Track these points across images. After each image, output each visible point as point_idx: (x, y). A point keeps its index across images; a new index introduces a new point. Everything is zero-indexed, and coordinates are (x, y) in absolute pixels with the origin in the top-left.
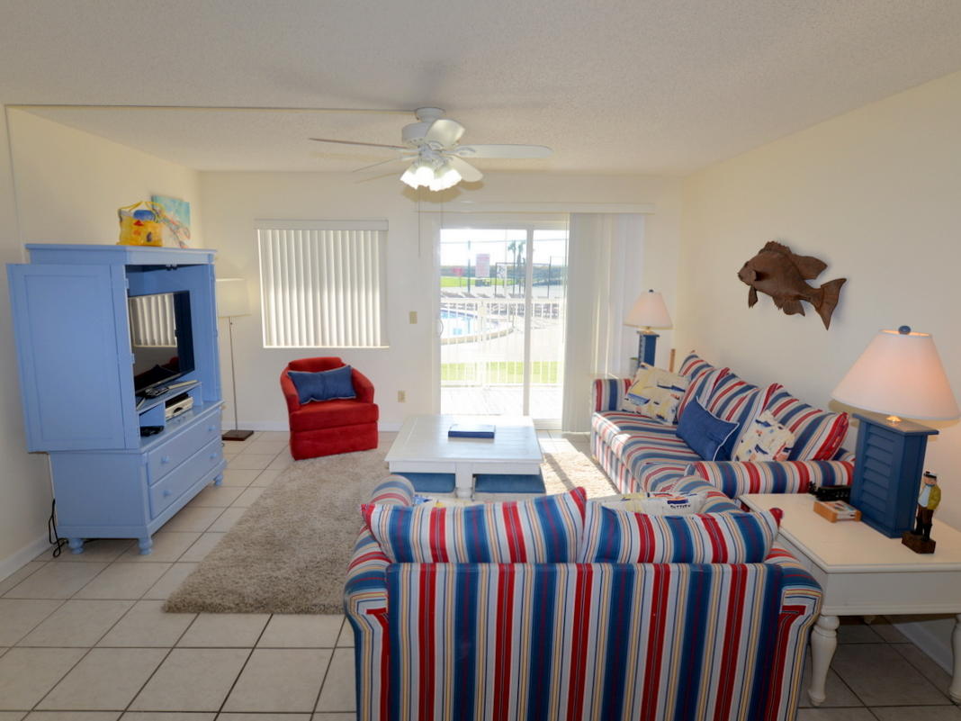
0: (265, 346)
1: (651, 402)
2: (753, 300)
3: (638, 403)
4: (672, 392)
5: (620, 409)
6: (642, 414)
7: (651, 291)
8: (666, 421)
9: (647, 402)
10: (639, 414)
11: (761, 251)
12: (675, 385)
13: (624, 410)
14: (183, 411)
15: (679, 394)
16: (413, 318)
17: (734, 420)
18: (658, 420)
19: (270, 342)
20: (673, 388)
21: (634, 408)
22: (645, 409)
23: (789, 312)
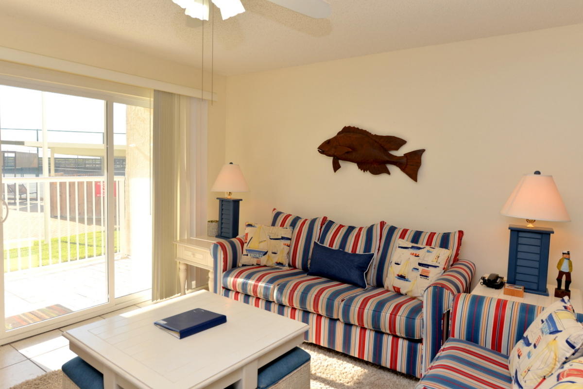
1: (269, 253)
2: (336, 167)
3: (258, 256)
4: (283, 242)
5: (240, 265)
6: (262, 264)
7: (231, 163)
8: (284, 266)
9: (266, 253)
10: (259, 265)
11: (339, 133)
12: (283, 236)
13: (243, 265)
15: (288, 242)
17: (360, 250)
18: (278, 266)
20: (283, 238)
21: (254, 262)
22: (264, 260)
23: (376, 172)
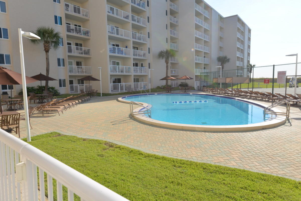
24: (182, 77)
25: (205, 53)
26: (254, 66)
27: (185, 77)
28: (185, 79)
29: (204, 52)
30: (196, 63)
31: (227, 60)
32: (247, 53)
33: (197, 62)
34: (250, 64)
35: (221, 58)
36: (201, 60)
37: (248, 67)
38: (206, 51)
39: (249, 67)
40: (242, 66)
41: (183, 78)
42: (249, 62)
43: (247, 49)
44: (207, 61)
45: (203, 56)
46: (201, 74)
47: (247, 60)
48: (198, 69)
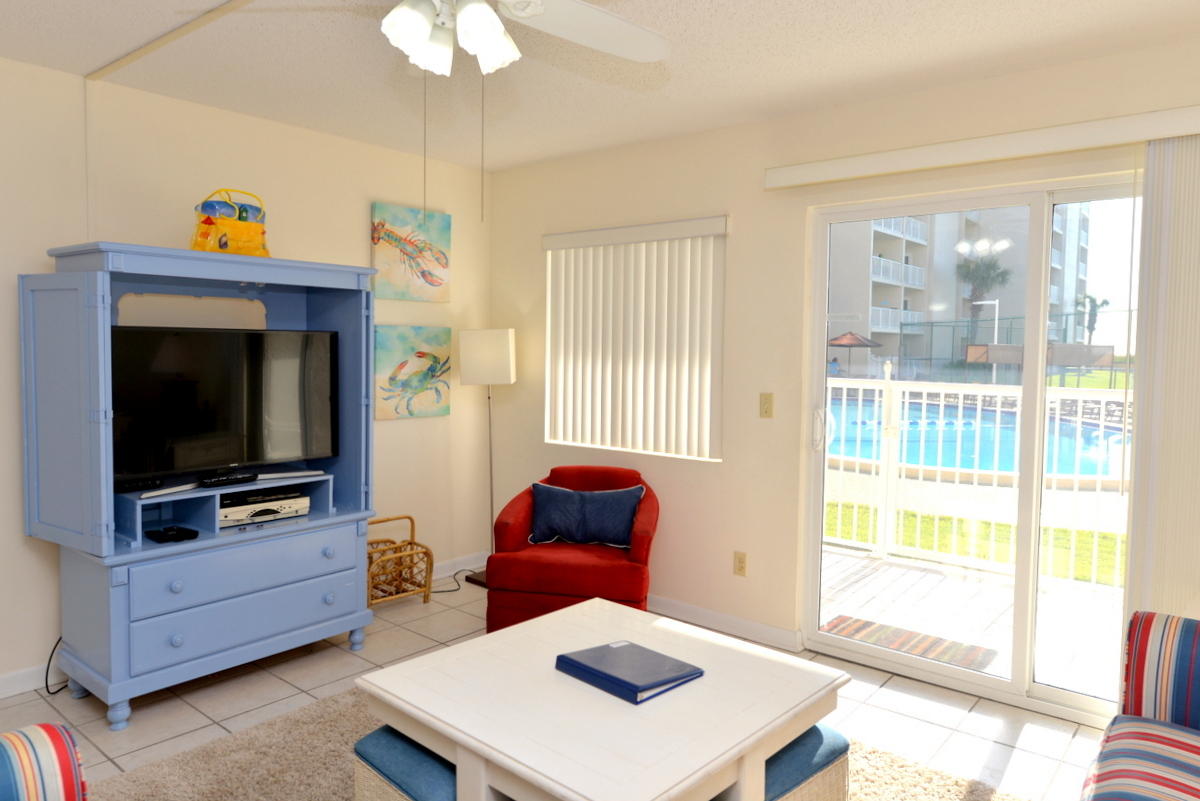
0: (548, 440)
14: (278, 516)
16: (766, 405)
19: (554, 434)
24: (836, 339)
25: (910, 245)
26: (1105, 303)
27: (849, 336)
28: (850, 346)
29: (907, 242)
30: (877, 286)
31: (998, 276)
32: (1076, 247)
33: (881, 279)
34: (1086, 297)
35: (972, 266)
36: (892, 271)
37: (1080, 308)
38: (916, 235)
39: (1084, 306)
40: (1056, 302)
41: (845, 341)
42: (1081, 285)
43: (1077, 231)
44: (915, 277)
45: (904, 255)
46: (901, 328)
47: (1074, 279)
48: (881, 309)
